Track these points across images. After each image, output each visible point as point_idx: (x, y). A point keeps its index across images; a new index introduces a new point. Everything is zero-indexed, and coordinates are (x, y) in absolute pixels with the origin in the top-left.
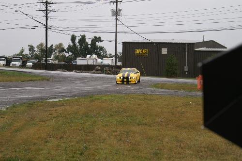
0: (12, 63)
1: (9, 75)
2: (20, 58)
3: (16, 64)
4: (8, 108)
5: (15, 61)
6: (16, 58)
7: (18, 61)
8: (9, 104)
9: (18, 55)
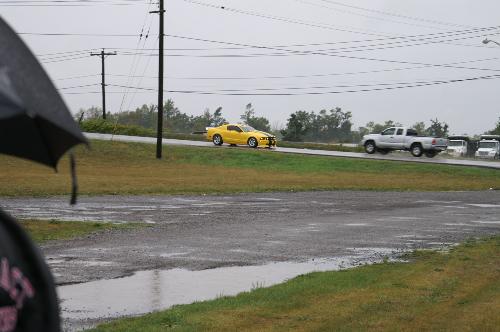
0: (480, 150)
1: (469, 175)
2: (496, 139)
3: (487, 153)
4: (456, 248)
5: (485, 145)
6: (487, 138)
7: (492, 145)
8: (458, 241)
9: (492, 133)
